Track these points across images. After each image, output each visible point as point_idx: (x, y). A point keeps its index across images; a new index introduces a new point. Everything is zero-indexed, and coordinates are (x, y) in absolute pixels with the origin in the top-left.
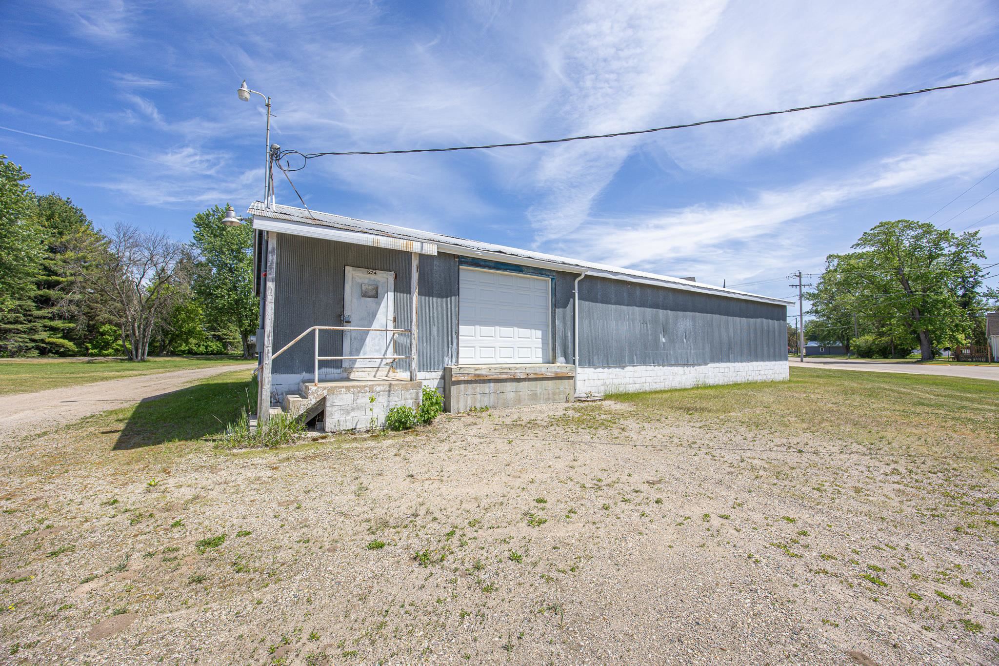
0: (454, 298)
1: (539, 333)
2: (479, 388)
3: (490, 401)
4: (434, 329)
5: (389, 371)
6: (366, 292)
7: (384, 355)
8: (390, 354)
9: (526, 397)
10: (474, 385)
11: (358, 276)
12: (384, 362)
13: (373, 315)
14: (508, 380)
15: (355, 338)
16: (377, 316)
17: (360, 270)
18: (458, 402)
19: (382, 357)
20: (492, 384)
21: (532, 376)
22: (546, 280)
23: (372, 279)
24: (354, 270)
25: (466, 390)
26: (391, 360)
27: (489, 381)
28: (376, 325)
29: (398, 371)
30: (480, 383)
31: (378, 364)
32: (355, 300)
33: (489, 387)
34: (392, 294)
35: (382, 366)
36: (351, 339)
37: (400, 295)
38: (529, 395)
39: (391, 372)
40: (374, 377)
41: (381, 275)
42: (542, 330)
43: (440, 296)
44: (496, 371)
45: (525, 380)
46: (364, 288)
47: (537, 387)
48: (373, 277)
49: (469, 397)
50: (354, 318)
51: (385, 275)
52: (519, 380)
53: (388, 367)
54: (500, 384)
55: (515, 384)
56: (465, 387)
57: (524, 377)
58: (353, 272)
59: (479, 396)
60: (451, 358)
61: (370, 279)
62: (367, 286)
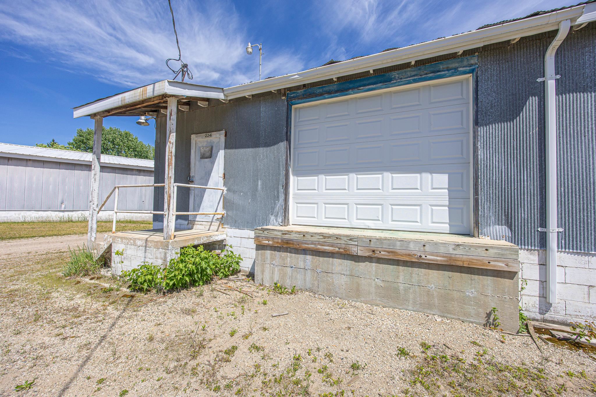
0: (283, 145)
1: (443, 179)
2: (290, 258)
3: (305, 280)
4: (260, 183)
5: (219, 226)
6: (204, 154)
7: (216, 212)
8: (221, 211)
9: (373, 290)
10: (284, 254)
11: (199, 141)
12: (215, 218)
13: (208, 174)
14: (336, 255)
15: (197, 195)
16: (212, 174)
17: (200, 136)
18: (263, 272)
19: (214, 213)
20: (309, 257)
21: (383, 255)
22: (461, 82)
23: (209, 141)
24: (196, 137)
25: (272, 259)
26: (220, 216)
27: (305, 251)
28: (211, 184)
29: (226, 226)
30: (290, 252)
31: (211, 218)
32: (197, 163)
33: (305, 261)
34: (223, 151)
35: (214, 221)
36: (194, 196)
37: (229, 151)
38: (377, 287)
39: (220, 227)
40: (209, 230)
41: (215, 136)
42: (450, 174)
43: (267, 145)
44: (313, 239)
45: (369, 259)
46: (202, 150)
47: (398, 277)
48: (209, 139)
49: (276, 269)
50: (196, 179)
51: (218, 136)
52: (356, 258)
53: (218, 223)
54: (321, 259)
55: (348, 263)
56: (271, 254)
57: (367, 254)
58: (196, 138)
59: (289, 270)
60: (276, 216)
61: (207, 142)
62: (205, 148)
